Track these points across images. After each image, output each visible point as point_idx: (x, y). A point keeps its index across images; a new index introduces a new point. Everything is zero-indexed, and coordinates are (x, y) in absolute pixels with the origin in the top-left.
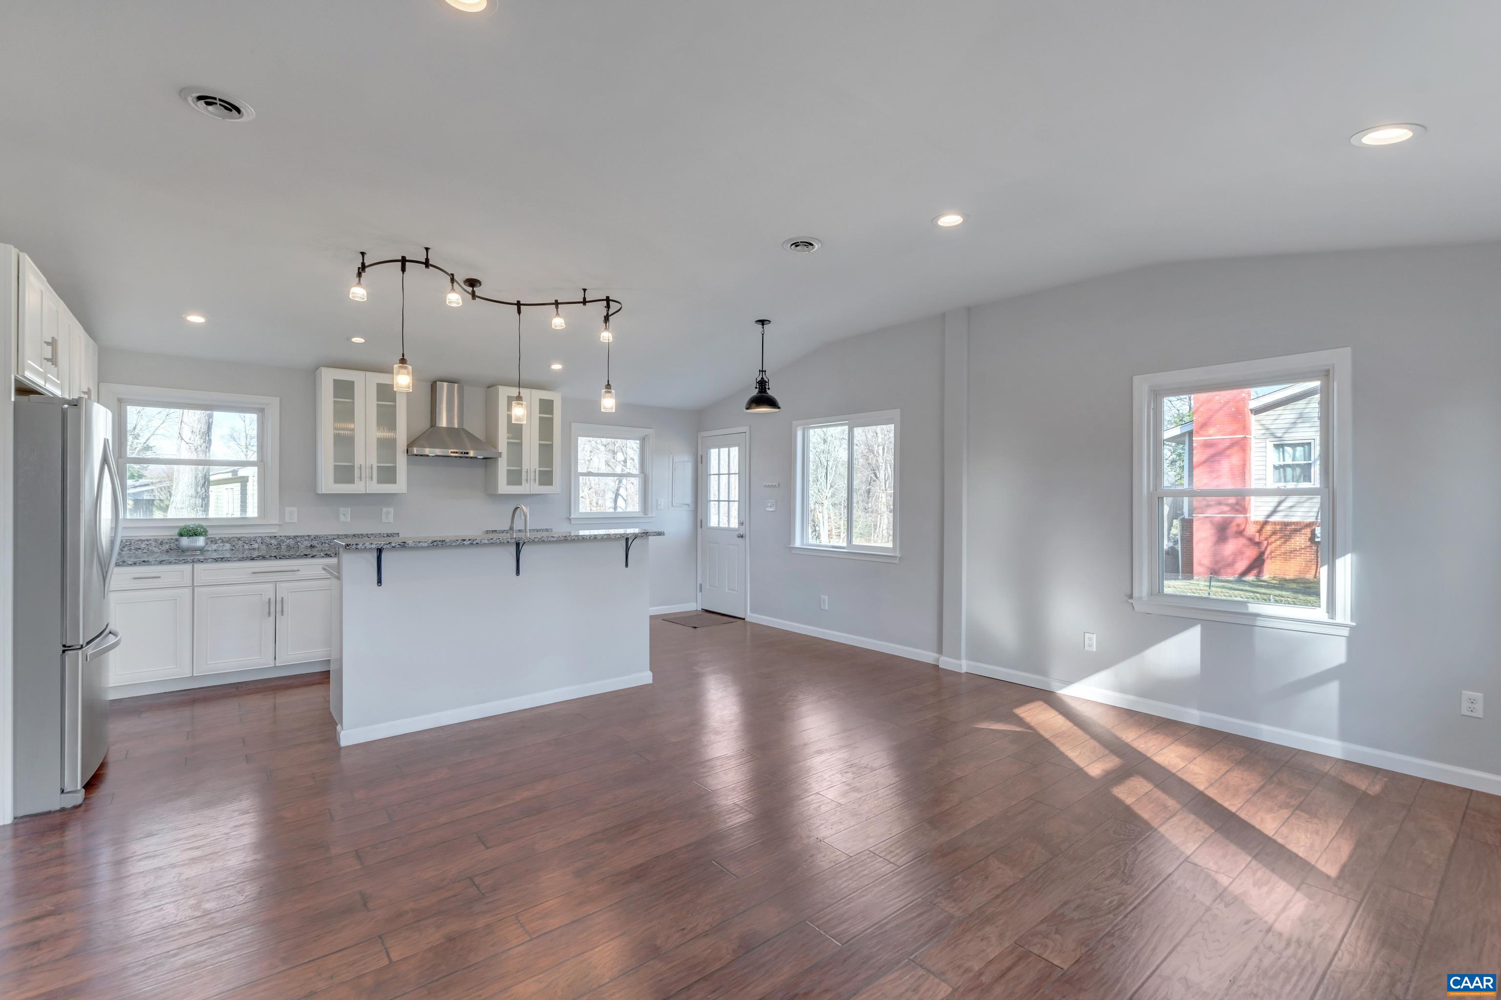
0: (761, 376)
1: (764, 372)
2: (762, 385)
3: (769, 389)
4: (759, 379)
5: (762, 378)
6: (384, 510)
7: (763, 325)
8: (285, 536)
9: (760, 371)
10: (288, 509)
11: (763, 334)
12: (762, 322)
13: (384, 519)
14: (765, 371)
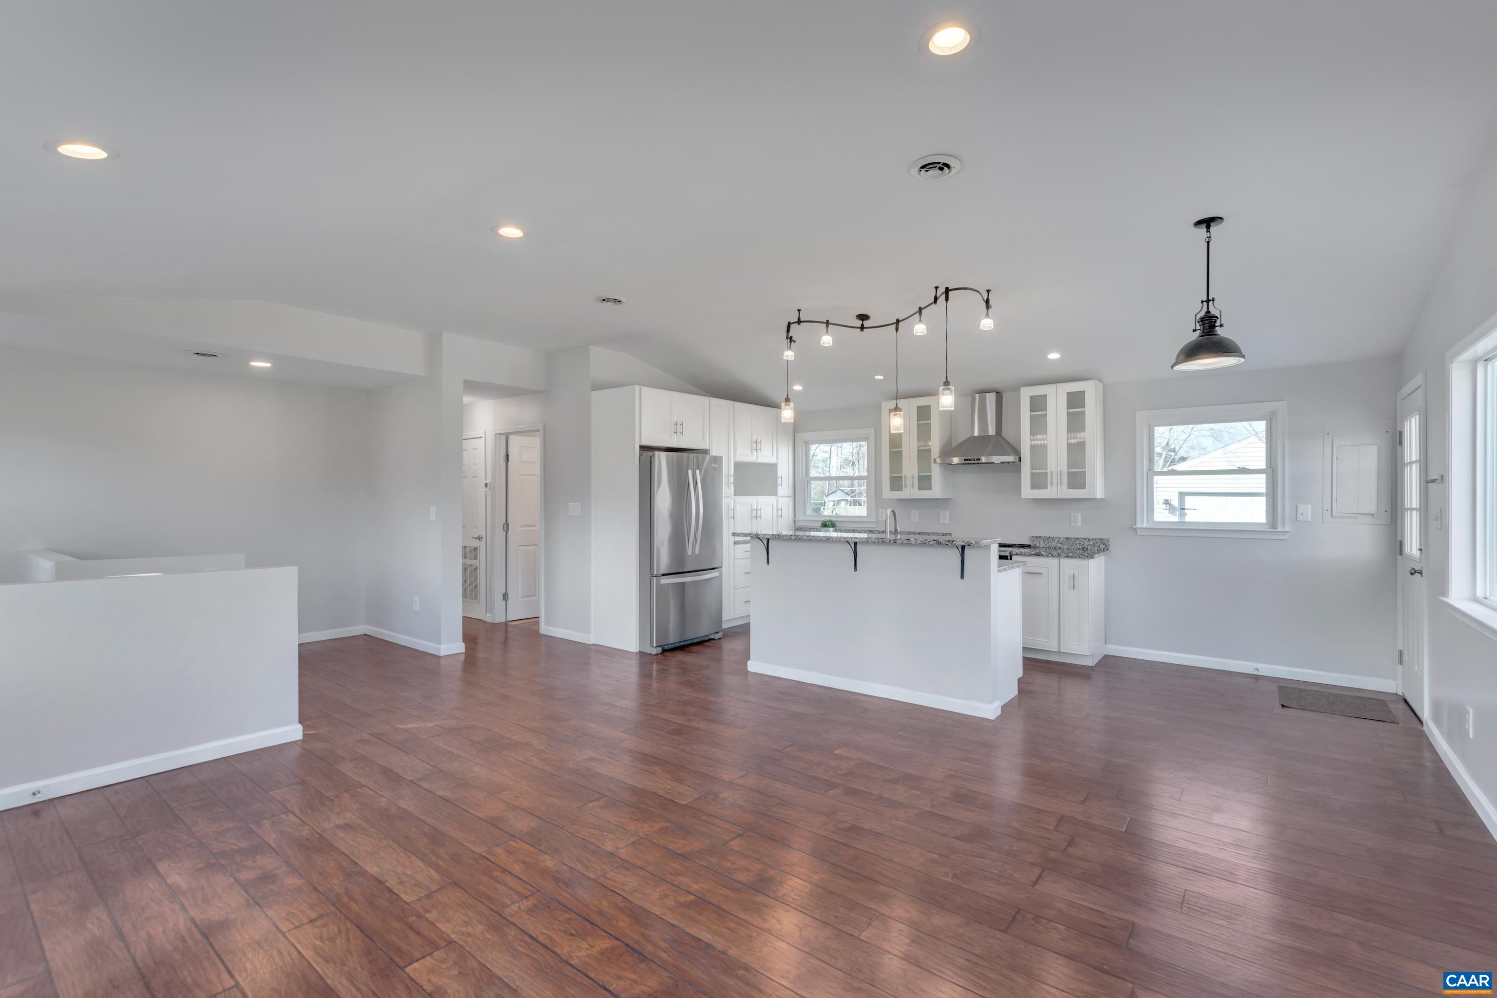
0: (1205, 309)
1: (1211, 303)
2: (1209, 323)
3: (1221, 326)
4: (1202, 314)
5: (1208, 312)
6: (942, 513)
7: (1208, 227)
8: (877, 531)
9: (1202, 302)
10: (880, 510)
11: (1208, 242)
12: (1207, 223)
13: (941, 522)
14: (1213, 300)
